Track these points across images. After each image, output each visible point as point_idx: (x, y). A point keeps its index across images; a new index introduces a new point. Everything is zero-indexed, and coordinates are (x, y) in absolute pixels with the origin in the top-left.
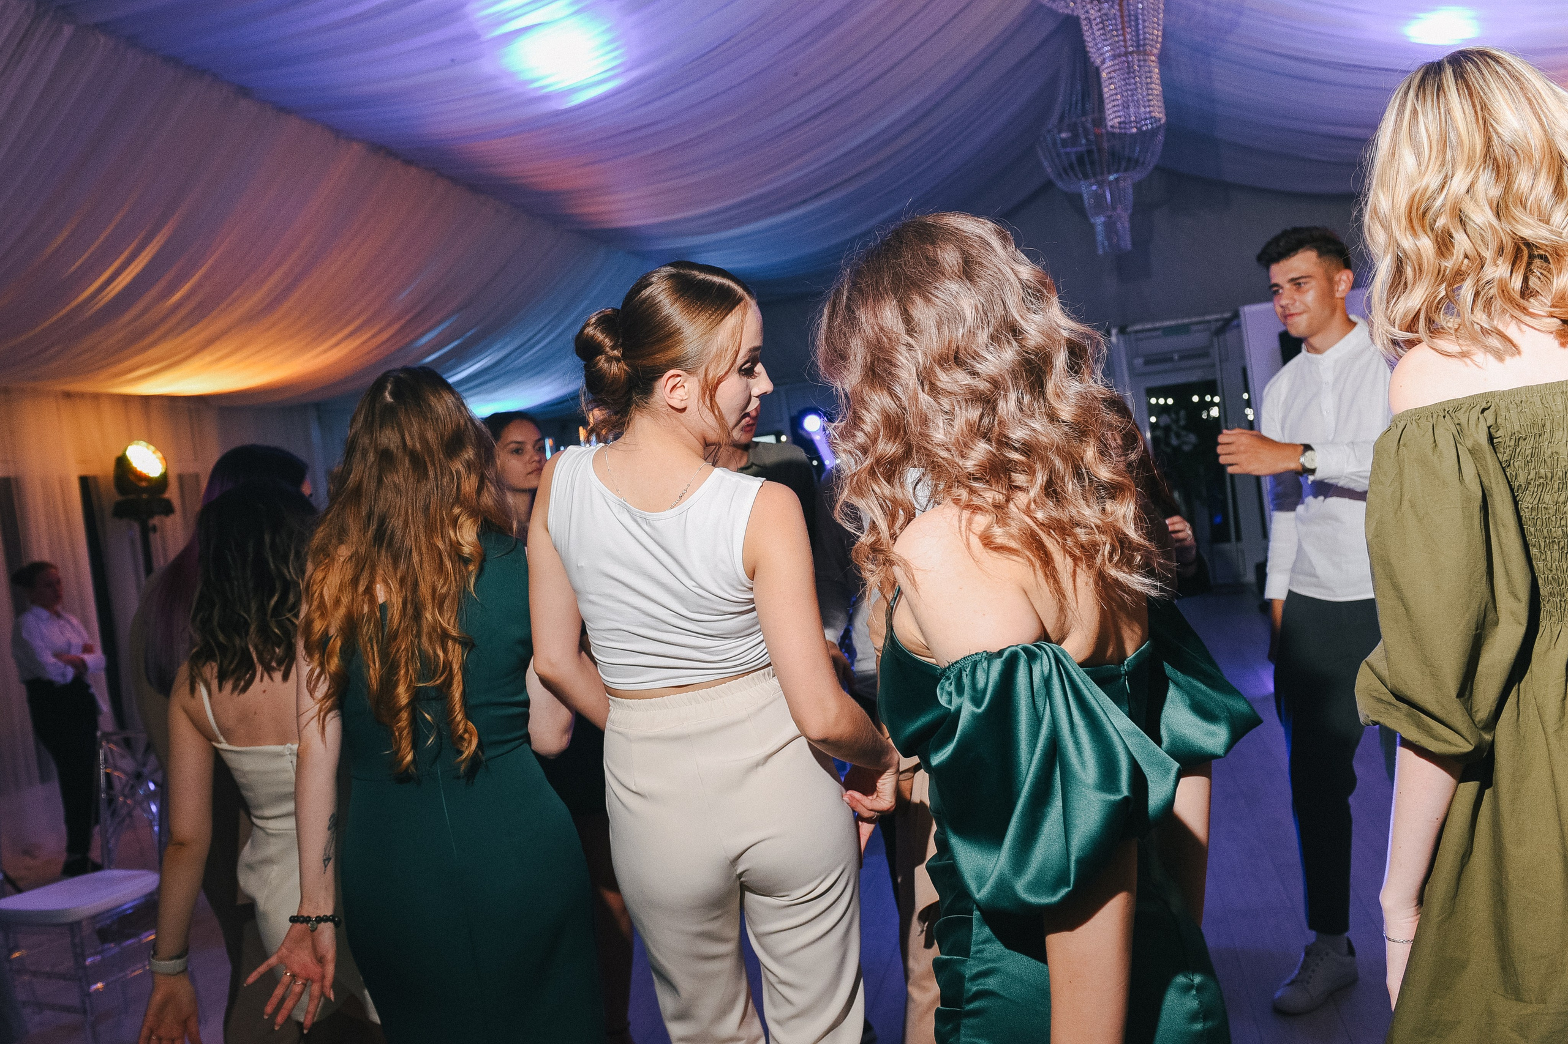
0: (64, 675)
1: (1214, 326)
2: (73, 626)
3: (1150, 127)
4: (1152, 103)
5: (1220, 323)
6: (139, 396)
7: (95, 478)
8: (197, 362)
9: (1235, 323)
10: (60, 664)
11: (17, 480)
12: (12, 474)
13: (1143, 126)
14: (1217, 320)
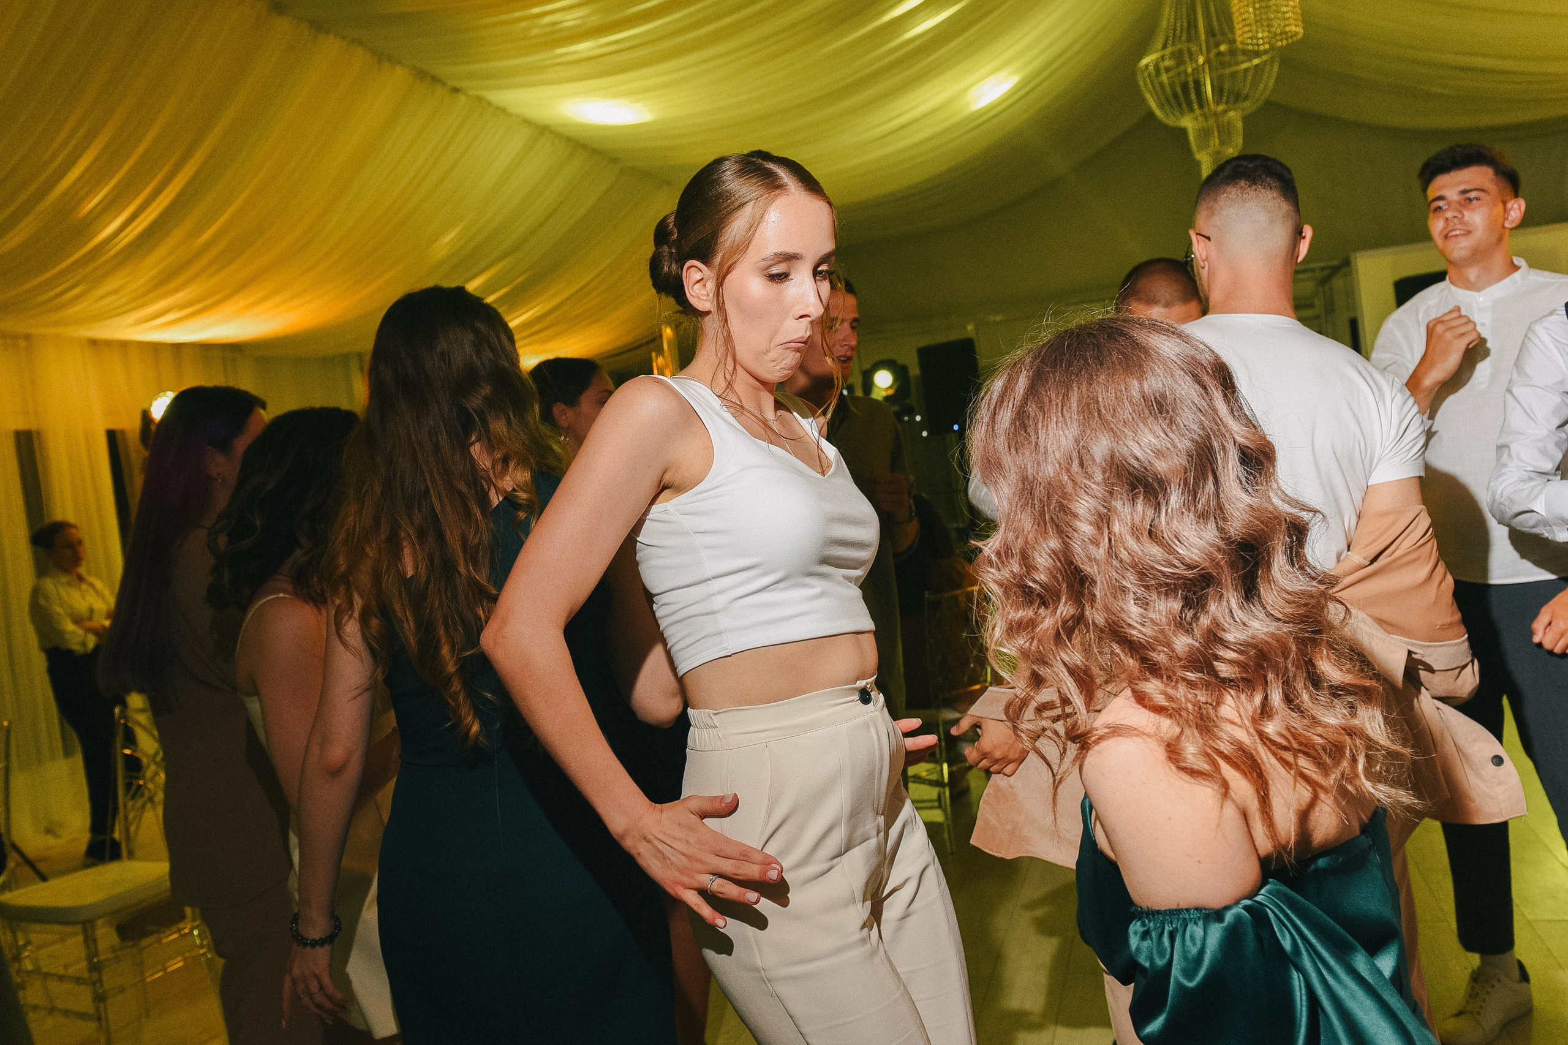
0: (84, 644)
1: (1319, 275)
2: (97, 591)
3: (1285, 42)
4: (1288, 15)
5: (1326, 272)
6: (170, 344)
7: (123, 432)
8: (229, 307)
9: (1345, 270)
10: (80, 632)
11: (39, 433)
12: (33, 427)
13: (1277, 41)
14: (1323, 269)
